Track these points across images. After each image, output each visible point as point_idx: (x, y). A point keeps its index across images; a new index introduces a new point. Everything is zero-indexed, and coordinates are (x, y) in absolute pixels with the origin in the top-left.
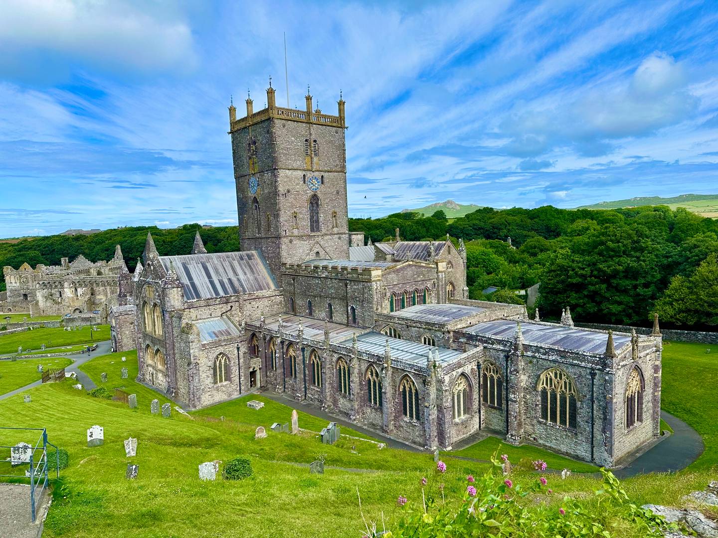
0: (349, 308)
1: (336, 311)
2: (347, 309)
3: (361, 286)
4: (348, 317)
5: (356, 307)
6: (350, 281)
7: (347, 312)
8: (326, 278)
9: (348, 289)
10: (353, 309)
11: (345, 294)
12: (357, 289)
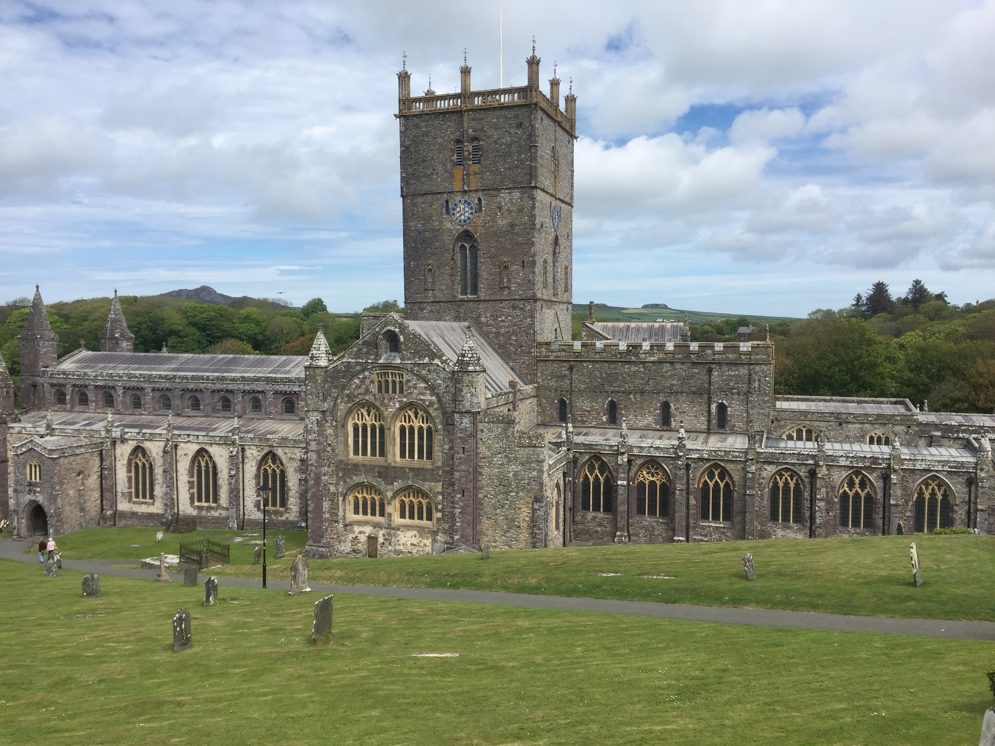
0: (714, 406)
1: (680, 413)
2: (709, 407)
3: (744, 371)
4: (709, 421)
5: (730, 404)
6: (720, 364)
7: (709, 412)
8: (660, 362)
9: (713, 377)
10: (722, 408)
11: (706, 385)
12: (735, 375)
